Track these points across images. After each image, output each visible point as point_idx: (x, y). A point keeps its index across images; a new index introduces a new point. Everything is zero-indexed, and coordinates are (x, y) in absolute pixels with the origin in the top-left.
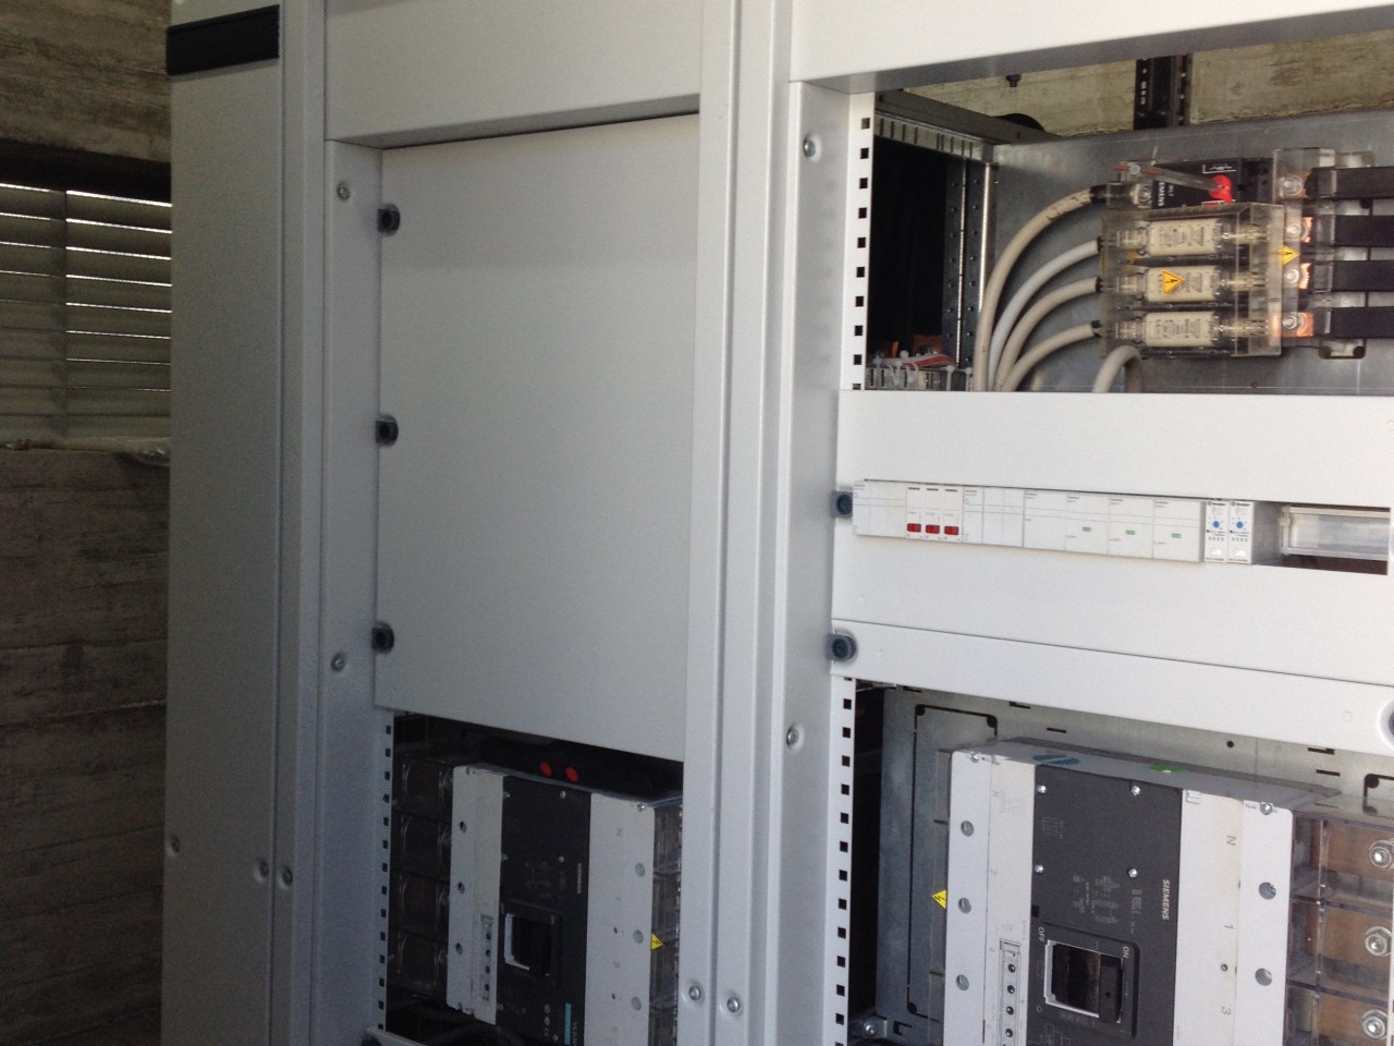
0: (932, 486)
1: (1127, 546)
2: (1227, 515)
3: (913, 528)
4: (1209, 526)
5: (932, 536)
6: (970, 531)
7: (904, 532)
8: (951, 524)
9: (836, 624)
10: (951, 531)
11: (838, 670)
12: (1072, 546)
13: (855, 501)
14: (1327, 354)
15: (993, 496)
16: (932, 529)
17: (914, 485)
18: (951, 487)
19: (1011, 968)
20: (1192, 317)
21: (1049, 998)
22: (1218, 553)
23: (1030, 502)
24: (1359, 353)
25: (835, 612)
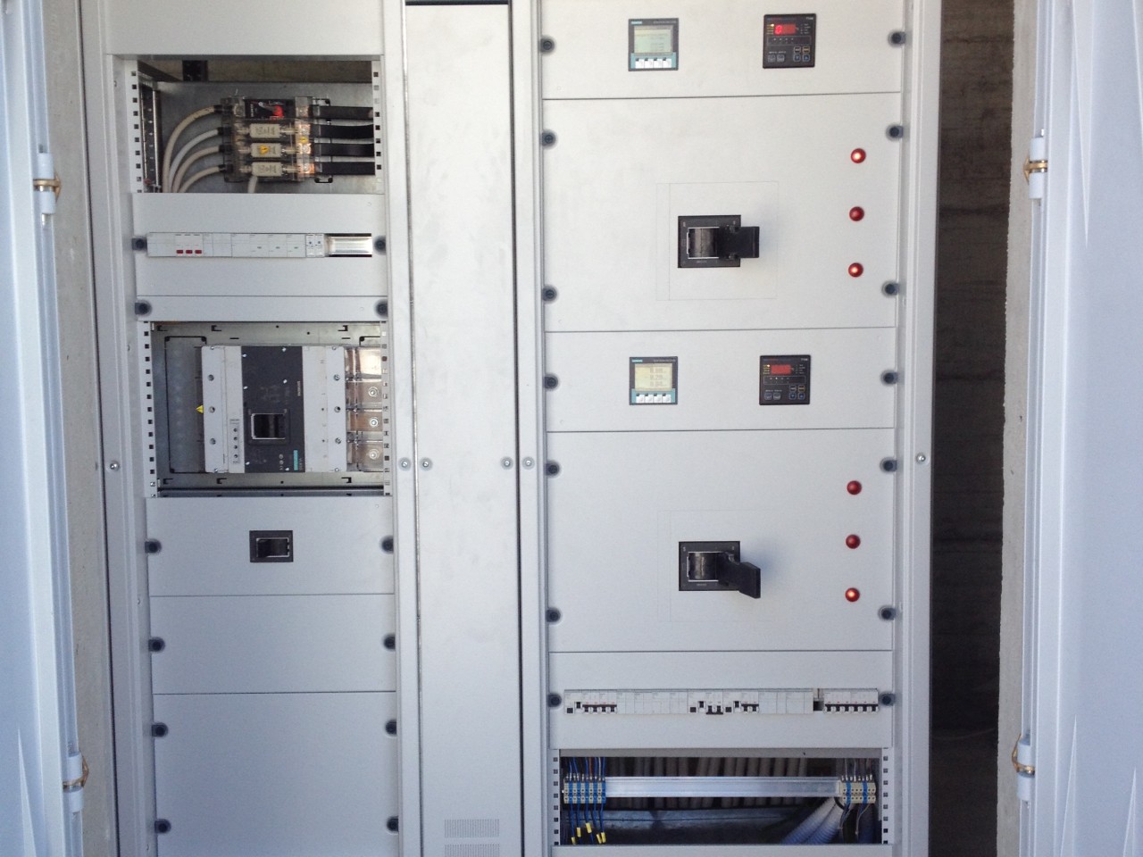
0: (188, 234)
1: (276, 253)
2: (314, 239)
3: (180, 252)
4: (308, 244)
5: (189, 255)
6: (208, 251)
7: (175, 254)
8: (198, 249)
9: (140, 298)
10: (198, 252)
11: (142, 318)
12: (254, 255)
13: (148, 242)
14: (317, 181)
15: (217, 237)
16: (189, 252)
17: (178, 234)
18: (196, 234)
19: (235, 430)
20: (273, 164)
21: (254, 437)
22: (311, 254)
23: (233, 238)
24: (330, 181)
25: (138, 293)
